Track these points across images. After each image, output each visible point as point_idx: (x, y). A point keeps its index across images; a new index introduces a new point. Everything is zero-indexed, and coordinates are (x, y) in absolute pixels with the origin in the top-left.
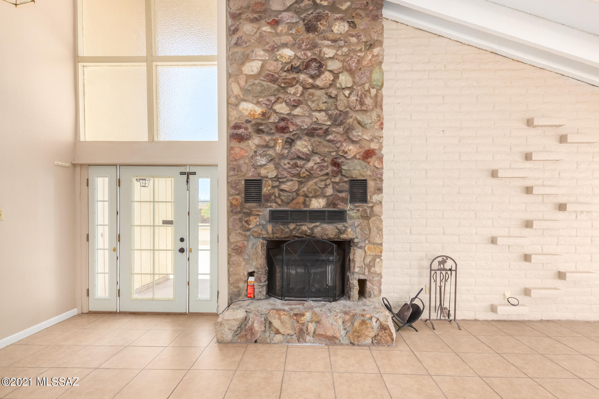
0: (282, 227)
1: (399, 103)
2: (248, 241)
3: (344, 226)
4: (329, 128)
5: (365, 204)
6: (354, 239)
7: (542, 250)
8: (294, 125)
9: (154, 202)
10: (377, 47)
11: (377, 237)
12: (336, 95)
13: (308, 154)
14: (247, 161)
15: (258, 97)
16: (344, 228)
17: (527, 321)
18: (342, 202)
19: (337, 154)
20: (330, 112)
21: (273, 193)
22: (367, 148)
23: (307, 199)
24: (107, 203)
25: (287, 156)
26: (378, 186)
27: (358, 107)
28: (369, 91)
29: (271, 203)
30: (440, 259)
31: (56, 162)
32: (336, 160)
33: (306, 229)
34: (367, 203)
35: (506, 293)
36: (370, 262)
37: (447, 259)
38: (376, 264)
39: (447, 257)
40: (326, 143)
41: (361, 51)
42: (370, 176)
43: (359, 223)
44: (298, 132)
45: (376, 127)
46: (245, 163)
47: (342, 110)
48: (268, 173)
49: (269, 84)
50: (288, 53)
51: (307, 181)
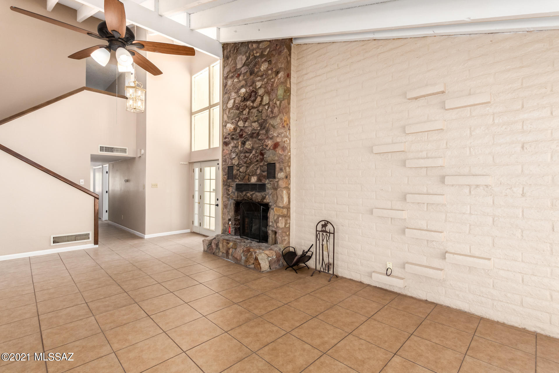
0: (241, 194)
1: (308, 103)
2: (229, 201)
3: (265, 194)
4: (259, 132)
5: (274, 180)
6: (269, 203)
7: (427, 226)
8: (245, 133)
9: (210, 179)
10: (281, 72)
11: (280, 202)
12: (262, 110)
13: (251, 149)
14: (228, 156)
15: (232, 120)
16: (265, 195)
17: (409, 296)
18: (264, 178)
19: (263, 147)
20: (259, 122)
21: (237, 174)
22: (275, 142)
23: (250, 177)
24: (198, 180)
25: (243, 151)
26: (281, 167)
27: (271, 116)
28: (276, 103)
29: (237, 179)
30: (323, 223)
31: (181, 163)
32: (262, 151)
33: (249, 195)
34: (275, 179)
35: (388, 263)
36: (276, 219)
37: (328, 224)
38: (279, 221)
39: (328, 222)
40: (258, 141)
41: (273, 78)
42: (277, 160)
43: (271, 192)
44: (247, 137)
45: (280, 126)
46: (228, 157)
47: (264, 119)
48: (235, 162)
49: (236, 111)
50: (243, 90)
51: (250, 166)
